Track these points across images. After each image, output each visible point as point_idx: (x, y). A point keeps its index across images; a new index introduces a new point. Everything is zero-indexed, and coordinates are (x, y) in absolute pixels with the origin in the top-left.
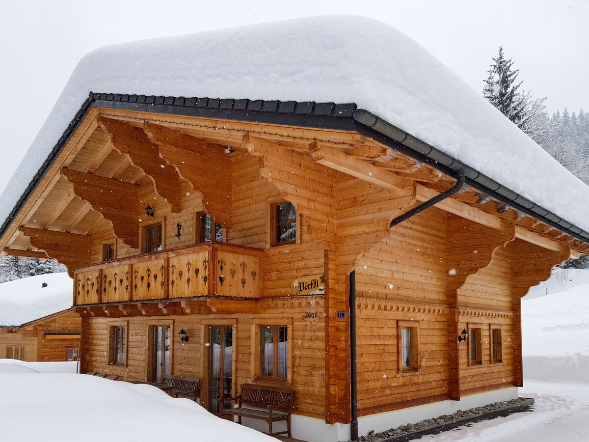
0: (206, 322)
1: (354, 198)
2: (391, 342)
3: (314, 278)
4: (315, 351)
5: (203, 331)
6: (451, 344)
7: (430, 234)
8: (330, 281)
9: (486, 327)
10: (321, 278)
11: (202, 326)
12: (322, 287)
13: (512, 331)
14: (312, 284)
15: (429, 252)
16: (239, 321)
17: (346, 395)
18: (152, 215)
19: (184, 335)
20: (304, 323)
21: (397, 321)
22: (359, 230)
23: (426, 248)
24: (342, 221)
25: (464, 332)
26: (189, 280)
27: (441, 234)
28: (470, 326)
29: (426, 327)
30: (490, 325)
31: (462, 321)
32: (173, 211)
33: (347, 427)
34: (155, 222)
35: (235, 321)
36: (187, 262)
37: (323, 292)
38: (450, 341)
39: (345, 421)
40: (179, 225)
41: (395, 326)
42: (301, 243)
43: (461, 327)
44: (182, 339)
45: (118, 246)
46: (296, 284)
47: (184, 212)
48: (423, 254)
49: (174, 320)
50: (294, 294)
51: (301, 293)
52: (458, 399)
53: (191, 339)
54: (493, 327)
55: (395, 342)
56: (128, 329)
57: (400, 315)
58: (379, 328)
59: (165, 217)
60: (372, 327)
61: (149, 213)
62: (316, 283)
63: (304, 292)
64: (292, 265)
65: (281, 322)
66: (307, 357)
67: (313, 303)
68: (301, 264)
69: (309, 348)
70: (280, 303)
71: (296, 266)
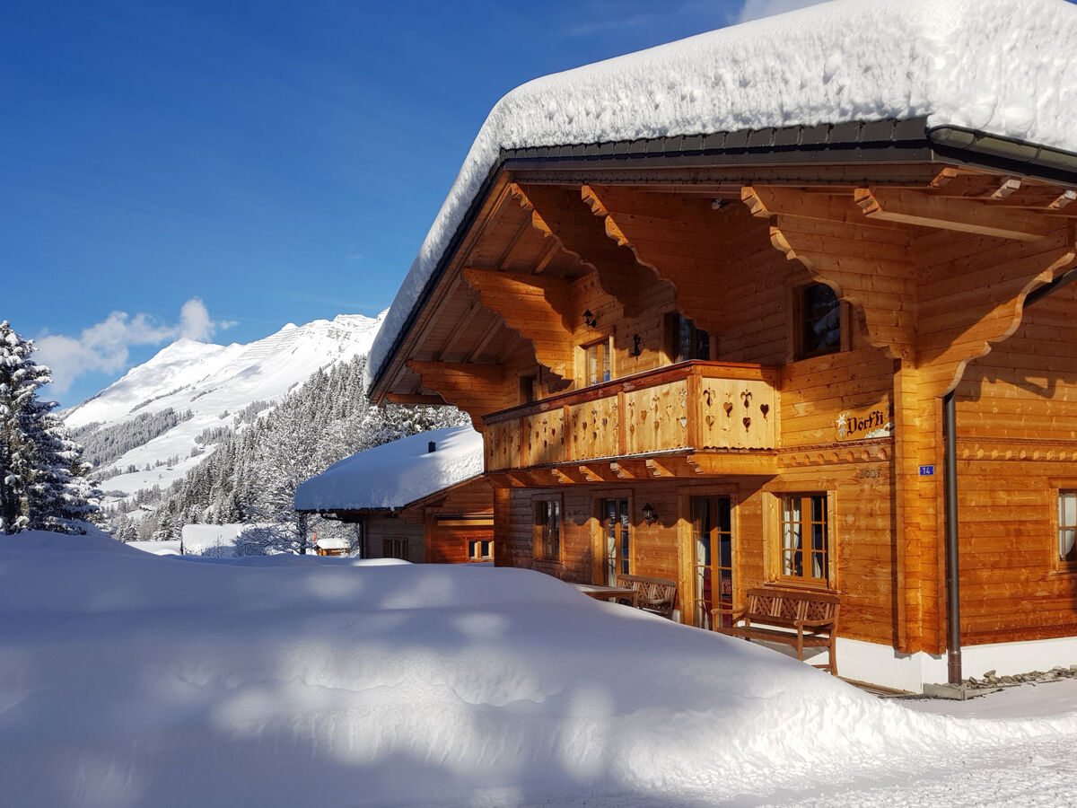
0: (686, 491)
1: (952, 262)
2: (1036, 517)
3: (875, 409)
4: (879, 534)
5: (680, 505)
8: (906, 413)
10: (888, 408)
11: (680, 497)
14: (871, 419)
17: (937, 606)
18: (594, 324)
19: (652, 513)
20: (858, 487)
21: (1049, 479)
24: (927, 305)
26: (657, 426)
32: (628, 314)
35: (734, 488)
36: (653, 396)
39: (935, 651)
40: (636, 338)
41: (1044, 487)
42: (851, 349)
44: (649, 519)
45: (542, 378)
46: (841, 421)
47: (644, 315)
49: (633, 490)
50: (839, 438)
51: (852, 436)
53: (662, 519)
55: (1046, 518)
56: (563, 505)
57: (1054, 469)
58: (1008, 491)
59: (615, 327)
60: (992, 491)
61: (588, 322)
62: (879, 420)
63: (857, 434)
64: (833, 389)
65: (814, 487)
66: (863, 544)
67: (875, 450)
68: (851, 387)
69: (868, 528)
70: (813, 455)
71: (843, 389)
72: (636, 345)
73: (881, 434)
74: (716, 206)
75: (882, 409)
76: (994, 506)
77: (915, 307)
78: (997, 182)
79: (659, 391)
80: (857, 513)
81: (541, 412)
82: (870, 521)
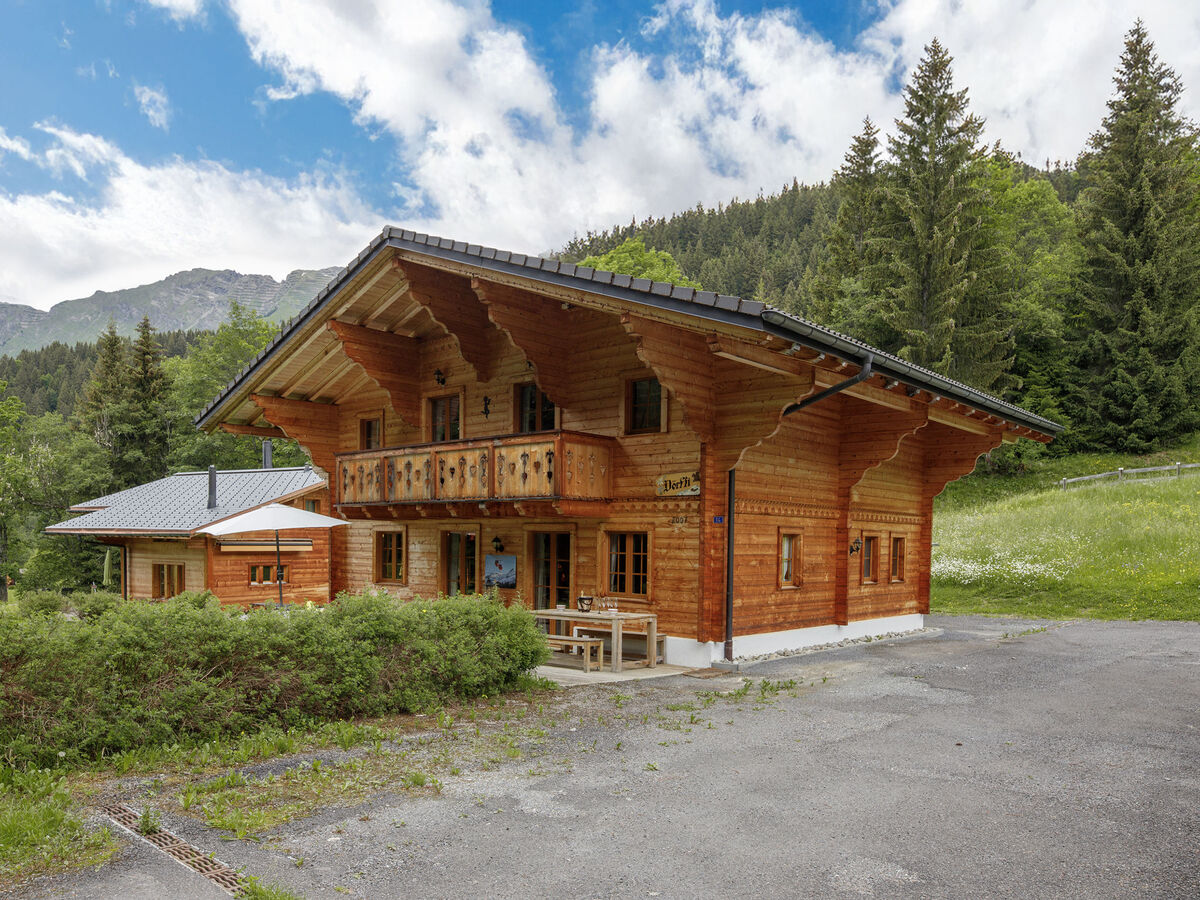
0: (532, 528)
1: (740, 381)
2: (771, 552)
3: (684, 475)
4: (684, 562)
5: (526, 537)
6: (840, 556)
7: (821, 417)
8: (708, 480)
9: (884, 535)
10: (693, 475)
11: (525, 533)
12: (694, 487)
13: (919, 541)
14: (681, 482)
15: (819, 439)
16: (580, 526)
17: (721, 610)
18: (443, 382)
19: (498, 544)
20: (670, 529)
21: (779, 527)
22: (745, 419)
23: (815, 434)
24: (722, 408)
25: (857, 542)
26: (525, 476)
27: (835, 416)
28: (865, 534)
29: (812, 534)
30: (890, 533)
31: (855, 529)
32: (480, 379)
33: (721, 645)
34: (449, 392)
35: (574, 527)
36: (522, 453)
37: (698, 492)
38: (839, 552)
39: (716, 639)
40: (486, 399)
41: (776, 533)
42: (668, 432)
43: (854, 535)
44: (497, 549)
45: (387, 422)
46: (660, 481)
47: (493, 380)
48: (812, 442)
49: (481, 525)
50: (658, 494)
51: (667, 494)
52: (845, 624)
53: (507, 549)
54: (893, 535)
55: (776, 553)
56: (407, 536)
57: (781, 521)
58: (758, 535)
59: (465, 387)
60: (750, 534)
61: (438, 380)
62: (687, 482)
63: (671, 492)
64: (654, 458)
65: (638, 528)
66: (673, 569)
67: (683, 505)
68: (667, 458)
69: (676, 558)
70: (638, 505)
71: (661, 459)
72: (486, 405)
73: (689, 493)
74: (565, 307)
75: (689, 475)
76: (751, 545)
77: (715, 408)
78: (789, 345)
79: (527, 449)
80: (669, 547)
81: (405, 455)
82: (678, 553)
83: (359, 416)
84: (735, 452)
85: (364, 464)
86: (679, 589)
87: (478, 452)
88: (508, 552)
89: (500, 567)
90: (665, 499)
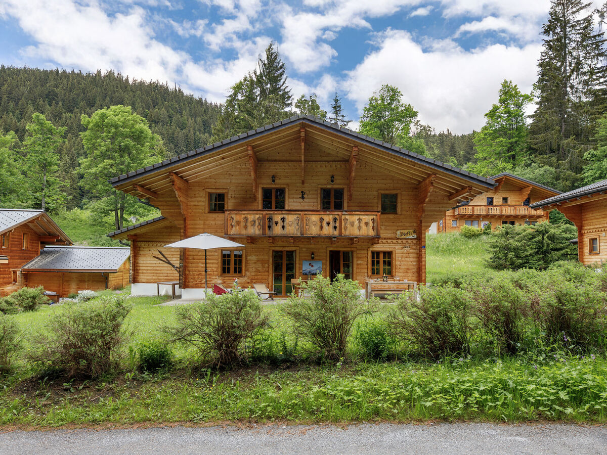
3: (409, 231)
4: (409, 262)
5: (328, 253)
10: (413, 231)
11: (328, 251)
12: (413, 235)
14: (408, 233)
16: (358, 248)
18: (274, 181)
20: (402, 250)
26: (360, 227)
34: (278, 186)
35: (356, 249)
36: (358, 218)
37: (415, 237)
40: (302, 192)
42: (401, 214)
44: (312, 258)
45: (230, 196)
46: (398, 232)
47: (307, 184)
49: (299, 247)
50: (398, 237)
53: (317, 258)
56: (246, 252)
62: (410, 233)
63: (403, 237)
64: (395, 224)
65: (388, 250)
66: (404, 265)
67: (410, 241)
68: (401, 224)
69: (406, 261)
70: (389, 241)
71: (398, 224)
72: (303, 195)
73: (411, 237)
75: (411, 231)
79: (361, 217)
80: (402, 257)
81: (282, 214)
82: (406, 259)
83: (208, 190)
84: (429, 224)
85: (248, 216)
86: (407, 272)
87: (331, 216)
88: (317, 260)
89: (312, 266)
90: (401, 239)
